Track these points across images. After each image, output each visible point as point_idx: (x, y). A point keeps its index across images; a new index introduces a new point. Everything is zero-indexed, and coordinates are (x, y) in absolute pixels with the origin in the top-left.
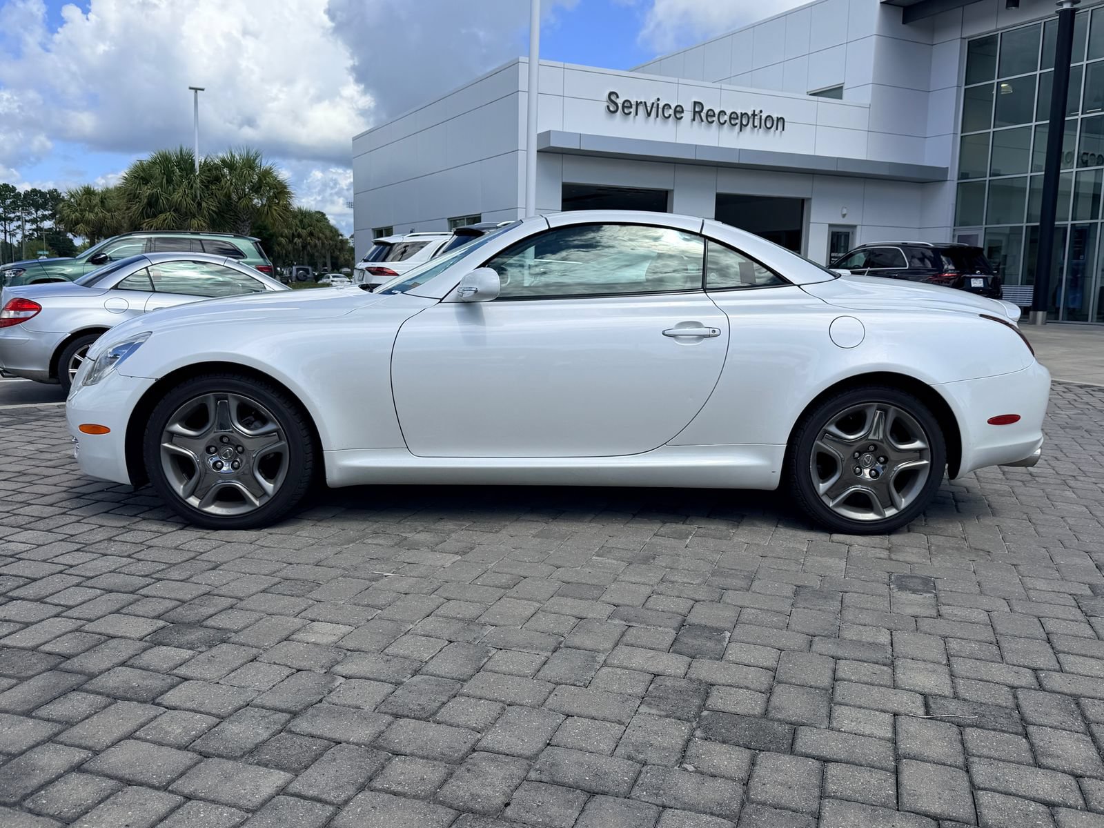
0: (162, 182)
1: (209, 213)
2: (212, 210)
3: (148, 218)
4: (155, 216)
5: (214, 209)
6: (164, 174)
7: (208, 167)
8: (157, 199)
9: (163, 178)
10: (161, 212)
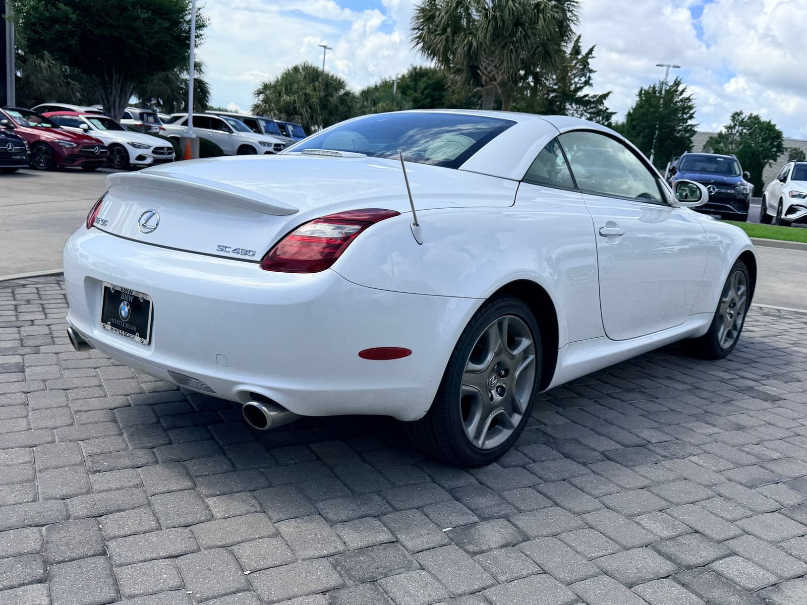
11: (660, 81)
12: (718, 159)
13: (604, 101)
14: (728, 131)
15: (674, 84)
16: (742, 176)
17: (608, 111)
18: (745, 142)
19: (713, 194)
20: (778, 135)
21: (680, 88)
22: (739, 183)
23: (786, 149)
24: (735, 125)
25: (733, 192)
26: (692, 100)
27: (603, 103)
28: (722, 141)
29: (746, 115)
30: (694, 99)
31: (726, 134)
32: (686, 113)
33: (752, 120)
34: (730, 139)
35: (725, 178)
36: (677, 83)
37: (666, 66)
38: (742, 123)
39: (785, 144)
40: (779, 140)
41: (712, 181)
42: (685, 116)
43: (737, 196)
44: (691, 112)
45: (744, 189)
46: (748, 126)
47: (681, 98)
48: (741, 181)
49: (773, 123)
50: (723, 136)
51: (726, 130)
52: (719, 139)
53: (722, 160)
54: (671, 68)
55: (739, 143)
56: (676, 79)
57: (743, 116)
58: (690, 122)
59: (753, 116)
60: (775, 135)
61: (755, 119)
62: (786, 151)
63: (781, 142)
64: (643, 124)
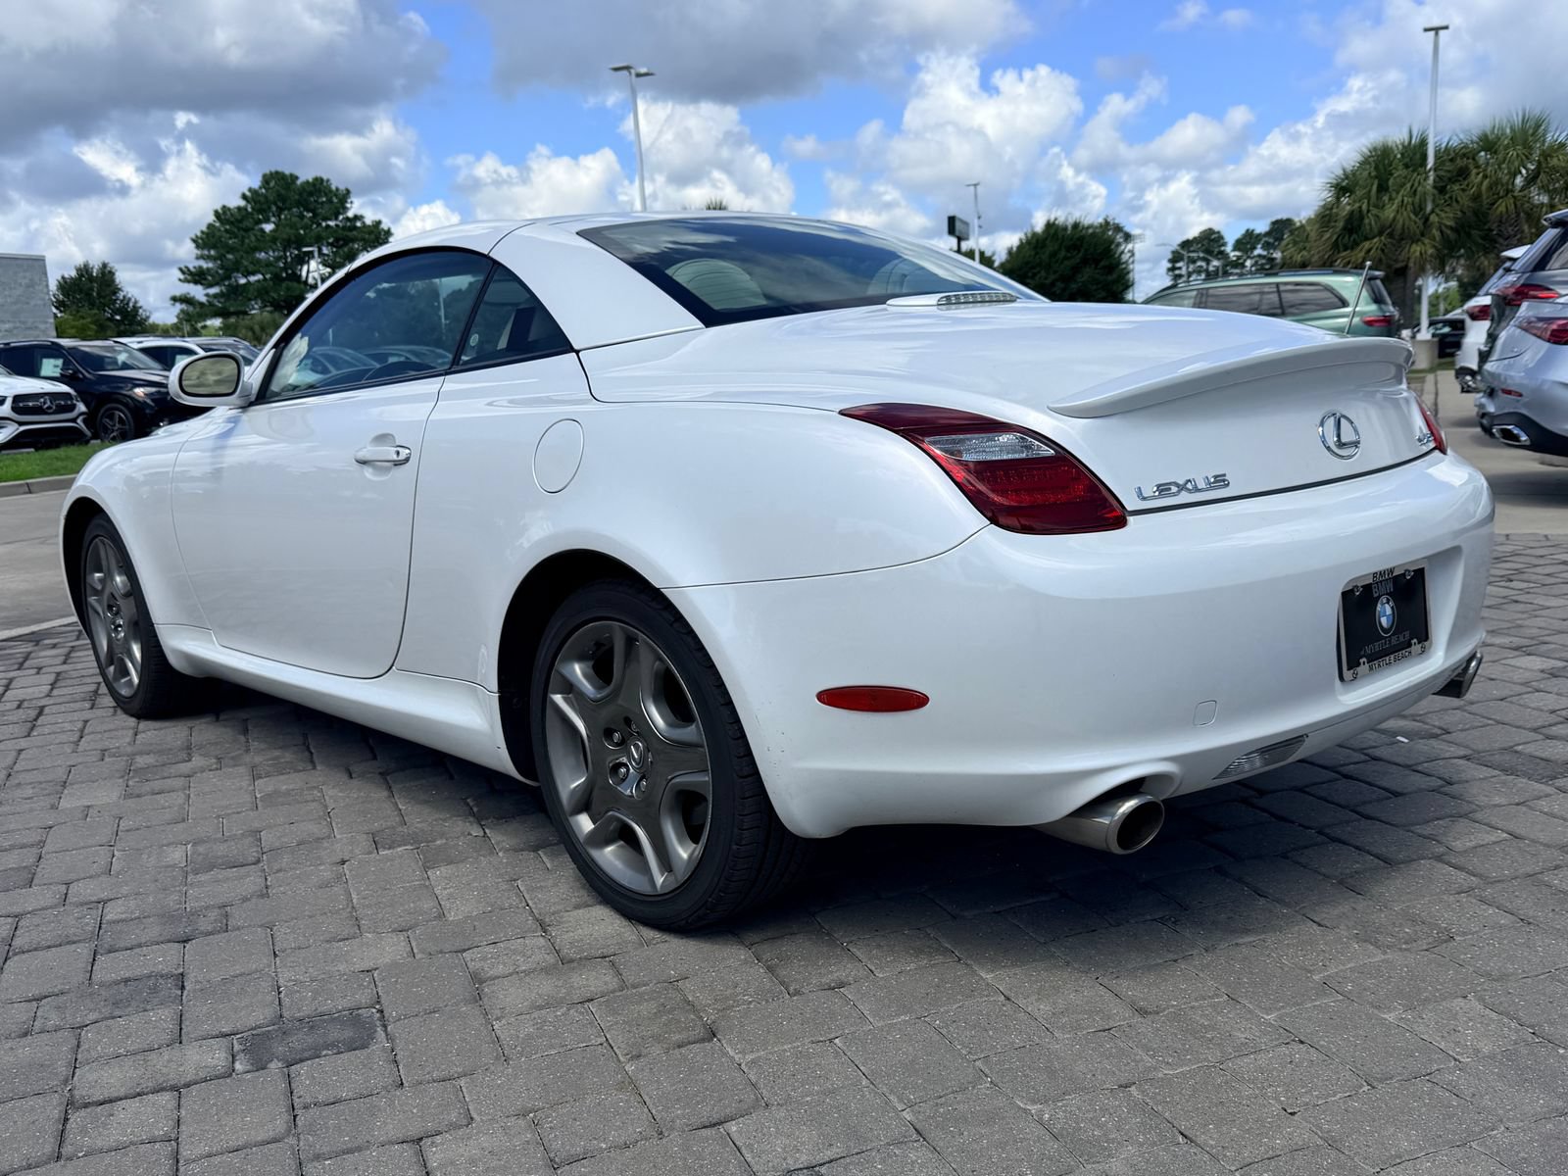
0: (1370, 191)
1: (1441, 232)
2: (1446, 226)
3: (1345, 250)
4: (1356, 244)
5: (1448, 223)
6: (1376, 177)
7: (1446, 156)
8: (1362, 218)
9: (1372, 184)
10: (1367, 239)
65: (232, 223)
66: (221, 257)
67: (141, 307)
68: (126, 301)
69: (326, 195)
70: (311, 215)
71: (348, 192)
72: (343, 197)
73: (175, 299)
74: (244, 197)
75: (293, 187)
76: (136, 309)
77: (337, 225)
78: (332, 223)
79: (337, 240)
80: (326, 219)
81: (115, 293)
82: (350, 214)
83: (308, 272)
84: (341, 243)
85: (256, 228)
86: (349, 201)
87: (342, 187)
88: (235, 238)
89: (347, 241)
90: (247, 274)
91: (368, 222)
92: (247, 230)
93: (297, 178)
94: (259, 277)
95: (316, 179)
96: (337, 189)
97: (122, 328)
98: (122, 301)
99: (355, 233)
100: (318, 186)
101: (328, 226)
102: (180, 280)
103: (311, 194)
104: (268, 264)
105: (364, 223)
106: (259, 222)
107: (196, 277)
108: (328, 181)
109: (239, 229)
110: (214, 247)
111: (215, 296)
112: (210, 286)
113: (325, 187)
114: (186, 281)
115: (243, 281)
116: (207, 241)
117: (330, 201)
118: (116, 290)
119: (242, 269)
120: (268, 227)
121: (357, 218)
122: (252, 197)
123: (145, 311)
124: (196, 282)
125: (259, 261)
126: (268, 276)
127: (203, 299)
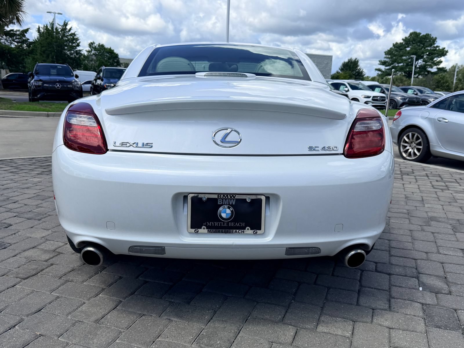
11: (50, 23)
12: (58, 67)
13: (26, 34)
14: (88, 54)
15: (64, 24)
16: (75, 77)
17: (29, 41)
18: (100, 60)
19: (59, 88)
20: (116, 56)
21: (68, 27)
22: (73, 81)
23: (122, 63)
24: (92, 50)
25: (71, 86)
26: (77, 35)
27: (25, 36)
28: (86, 60)
29: (96, 44)
30: (77, 34)
31: (87, 55)
32: (74, 43)
33: (100, 47)
34: (90, 58)
35: (65, 78)
36: (66, 25)
37: (53, 13)
38: (95, 49)
39: (121, 62)
40: (117, 59)
41: (58, 80)
42: (74, 45)
43: (74, 88)
44: (78, 42)
45: (77, 84)
46: (99, 51)
47: (70, 33)
48: (75, 80)
49: (112, 49)
50: (86, 56)
51: (87, 53)
52: (84, 59)
53: (61, 67)
54: (56, 15)
55: (96, 60)
56: (65, 22)
57: (95, 45)
58: (78, 48)
59: (101, 44)
60: (115, 56)
61: (102, 47)
62: (122, 65)
63: (118, 60)
64: (50, 49)
65: (397, 47)
66: (391, 58)
67: (363, 72)
68: (360, 69)
69: (429, 39)
70: (422, 45)
71: (436, 38)
72: (434, 40)
73: (376, 70)
74: (403, 39)
75: (419, 37)
76: (362, 72)
77: (430, 49)
78: (429, 48)
79: (429, 54)
80: (427, 47)
81: (357, 67)
82: (435, 45)
83: (417, 63)
84: (430, 54)
85: (405, 49)
86: (436, 41)
87: (434, 37)
88: (397, 52)
89: (432, 54)
90: (398, 63)
91: (441, 48)
92: (401, 50)
93: (421, 34)
94: (402, 64)
95: (427, 34)
96: (433, 37)
97: (357, 77)
98: (359, 69)
99: (435, 51)
100: (427, 37)
101: (428, 49)
102: (379, 64)
103: (424, 39)
104: (405, 60)
105: (439, 48)
106: (406, 47)
107: (383, 63)
108: (431, 35)
109: (400, 49)
110: (390, 55)
111: (388, 69)
112: (386, 66)
113: (429, 37)
114: (380, 64)
115: (397, 65)
116: (389, 53)
117: (430, 41)
118: (357, 66)
119: (397, 62)
120: (408, 49)
121: (437, 47)
122: (405, 40)
123: (364, 73)
124: (383, 65)
125: (403, 59)
126: (405, 64)
127: (383, 70)
